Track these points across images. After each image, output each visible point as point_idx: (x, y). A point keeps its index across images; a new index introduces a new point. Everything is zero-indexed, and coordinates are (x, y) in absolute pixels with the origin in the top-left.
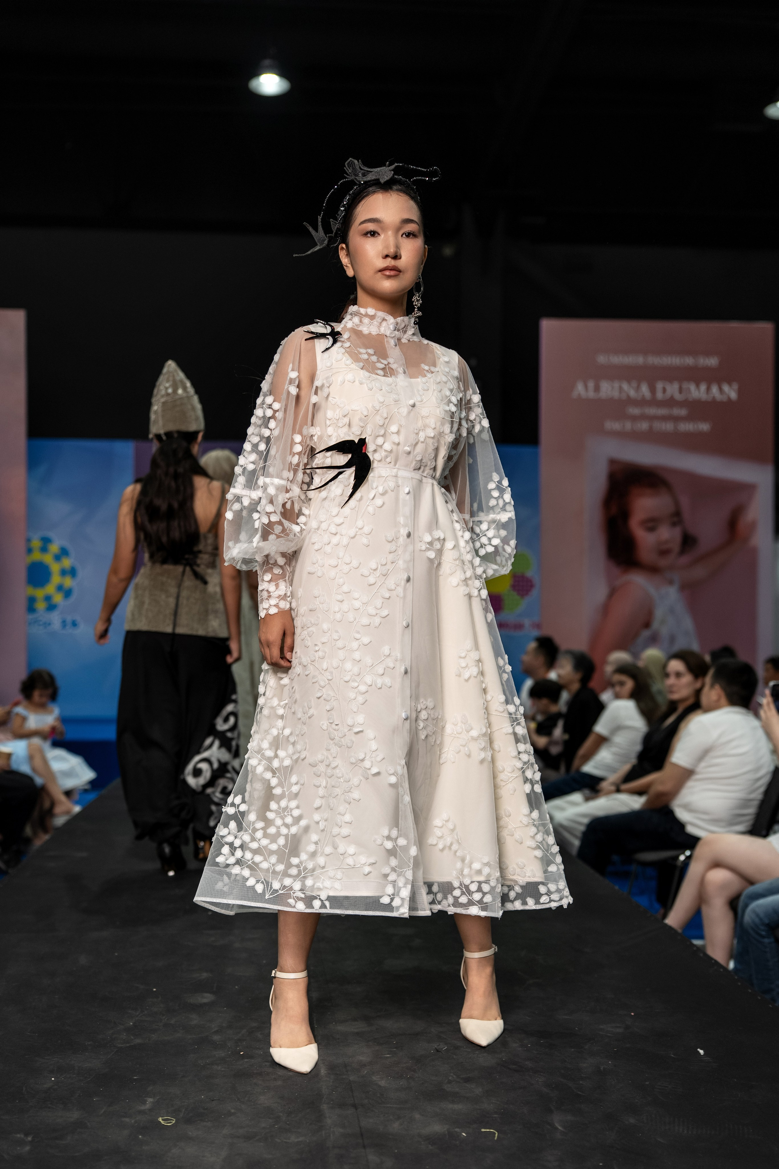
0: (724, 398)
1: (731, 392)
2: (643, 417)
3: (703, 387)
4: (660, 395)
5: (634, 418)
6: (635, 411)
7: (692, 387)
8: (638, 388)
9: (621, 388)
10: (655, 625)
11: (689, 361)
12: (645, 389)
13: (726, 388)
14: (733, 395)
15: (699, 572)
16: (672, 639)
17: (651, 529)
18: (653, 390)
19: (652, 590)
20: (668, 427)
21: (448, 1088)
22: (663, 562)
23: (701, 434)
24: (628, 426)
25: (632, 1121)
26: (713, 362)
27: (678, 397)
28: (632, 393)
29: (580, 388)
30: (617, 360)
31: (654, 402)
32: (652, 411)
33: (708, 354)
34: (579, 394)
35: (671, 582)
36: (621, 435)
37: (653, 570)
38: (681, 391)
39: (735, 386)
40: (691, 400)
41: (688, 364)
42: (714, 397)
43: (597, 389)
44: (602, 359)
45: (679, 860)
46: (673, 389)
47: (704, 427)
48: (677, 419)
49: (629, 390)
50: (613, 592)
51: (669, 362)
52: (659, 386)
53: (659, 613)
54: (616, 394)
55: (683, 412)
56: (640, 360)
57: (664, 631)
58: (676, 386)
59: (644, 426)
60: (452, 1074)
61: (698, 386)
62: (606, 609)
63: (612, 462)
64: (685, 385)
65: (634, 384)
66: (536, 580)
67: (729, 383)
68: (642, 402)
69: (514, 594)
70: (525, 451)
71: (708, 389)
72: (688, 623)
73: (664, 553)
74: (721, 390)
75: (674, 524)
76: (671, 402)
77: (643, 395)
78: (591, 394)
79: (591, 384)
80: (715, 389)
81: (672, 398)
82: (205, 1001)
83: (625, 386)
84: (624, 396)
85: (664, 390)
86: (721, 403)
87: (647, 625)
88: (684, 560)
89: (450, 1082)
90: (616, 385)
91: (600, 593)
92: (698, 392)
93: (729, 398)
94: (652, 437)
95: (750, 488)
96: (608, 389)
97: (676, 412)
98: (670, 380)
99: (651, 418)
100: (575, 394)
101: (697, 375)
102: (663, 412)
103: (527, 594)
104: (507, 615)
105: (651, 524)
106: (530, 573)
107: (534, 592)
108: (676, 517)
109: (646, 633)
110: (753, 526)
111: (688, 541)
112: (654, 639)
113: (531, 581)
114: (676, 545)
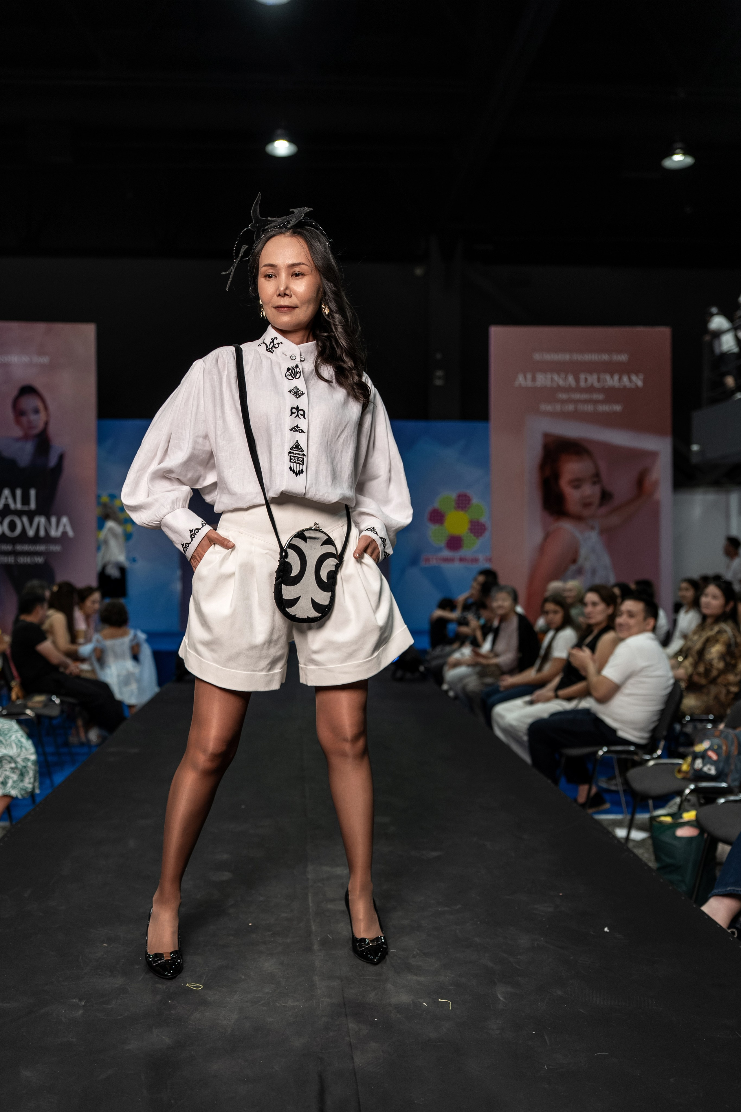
0: (632, 386)
1: (638, 381)
2: (570, 401)
3: (616, 377)
4: (582, 384)
5: (563, 402)
6: (563, 396)
7: (608, 377)
8: (566, 378)
9: (552, 378)
10: (581, 561)
11: (605, 357)
12: (571, 379)
13: (634, 378)
14: (640, 383)
15: (614, 520)
16: (594, 572)
17: (577, 487)
18: (577, 380)
19: (578, 534)
20: (589, 408)
21: (412, 961)
22: (586, 513)
23: (615, 413)
24: (558, 407)
25: (559, 993)
26: (623, 358)
27: (596, 385)
28: (561, 382)
29: (521, 378)
30: (549, 357)
31: (578, 389)
32: (577, 396)
33: (619, 352)
34: (520, 384)
35: (592, 528)
36: (553, 415)
37: (578, 518)
38: (599, 380)
39: (641, 376)
40: (607, 387)
41: (605, 360)
42: (625, 385)
43: (534, 379)
44: (537, 356)
45: (599, 755)
46: (593, 379)
47: (617, 408)
48: (596, 402)
49: (559, 380)
50: (547, 536)
51: (590, 359)
52: (582, 377)
53: (583, 552)
54: (548, 383)
55: (601, 397)
56: (567, 357)
57: (588, 566)
58: (595, 376)
59: (571, 407)
60: (416, 949)
61: (612, 377)
62: (542, 549)
63: (546, 435)
64: (602, 376)
65: (563, 375)
66: (488, 525)
67: (637, 374)
68: (568, 390)
69: (472, 535)
70: (479, 425)
71: (620, 379)
72: (606, 560)
73: (587, 505)
74: (630, 379)
75: (594, 483)
76: (591, 389)
77: (570, 384)
78: (529, 384)
79: (529, 376)
80: (625, 379)
81: (592, 386)
82: (225, 878)
83: (556, 377)
84: (555, 385)
85: (586, 380)
86: (631, 389)
87: (574, 561)
88: (603, 510)
89: (414, 956)
90: (549, 376)
91: (537, 536)
92: (612, 381)
93: (637, 386)
94: (577, 416)
95: (653, 455)
96: (543, 380)
97: (596, 396)
98: (591, 372)
99: (576, 402)
100: (517, 384)
101: (611, 368)
102: (585, 397)
103: (481, 535)
104: (466, 552)
105: (577, 483)
106: (483, 519)
107: (487, 534)
108: (596, 478)
109: (573, 568)
110: (656, 484)
111: (605, 496)
112: (580, 572)
113: (484, 525)
114: (596, 500)
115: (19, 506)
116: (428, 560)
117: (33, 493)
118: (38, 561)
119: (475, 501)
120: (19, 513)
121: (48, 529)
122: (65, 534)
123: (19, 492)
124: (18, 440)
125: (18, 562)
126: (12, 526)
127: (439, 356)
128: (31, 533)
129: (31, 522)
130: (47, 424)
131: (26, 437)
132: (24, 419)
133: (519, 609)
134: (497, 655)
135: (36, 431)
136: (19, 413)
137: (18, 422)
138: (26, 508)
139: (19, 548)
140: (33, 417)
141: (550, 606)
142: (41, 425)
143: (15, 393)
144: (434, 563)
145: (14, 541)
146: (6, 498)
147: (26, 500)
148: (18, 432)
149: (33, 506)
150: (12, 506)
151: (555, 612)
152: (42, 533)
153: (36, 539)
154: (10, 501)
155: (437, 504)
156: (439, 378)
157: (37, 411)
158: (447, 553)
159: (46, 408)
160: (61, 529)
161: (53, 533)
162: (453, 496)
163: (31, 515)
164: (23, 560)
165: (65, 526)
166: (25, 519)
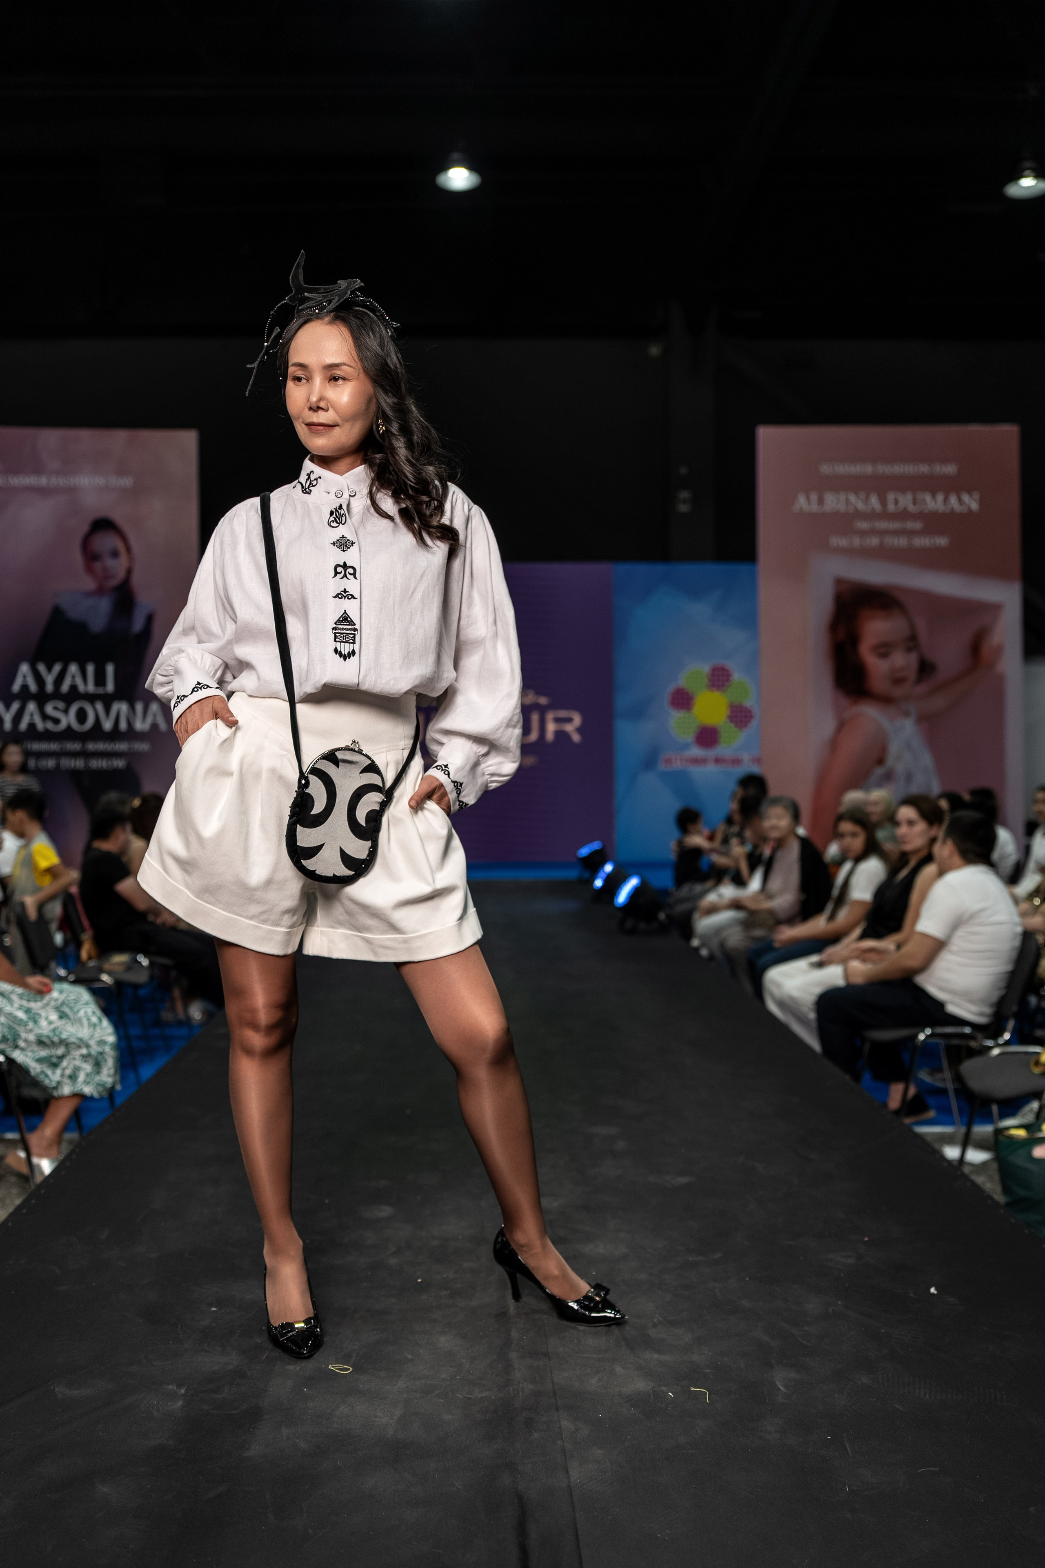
0: (964, 509)
1: (972, 503)
2: (873, 532)
3: (940, 497)
4: (891, 507)
5: (863, 533)
6: (863, 525)
7: (928, 498)
8: (867, 500)
9: (847, 500)
10: (890, 761)
11: (924, 469)
12: (874, 501)
13: (966, 498)
14: (974, 506)
15: (939, 702)
16: (909, 777)
17: (884, 656)
18: (883, 501)
19: (885, 723)
20: (901, 542)
21: (652, 1333)
22: (898, 692)
23: (939, 549)
24: (856, 541)
25: (866, 1380)
26: (950, 469)
27: (911, 508)
28: (860, 506)
29: (802, 500)
30: (843, 469)
31: (885, 515)
32: (883, 525)
33: (944, 461)
34: (801, 508)
35: (906, 714)
36: (849, 552)
37: (886, 700)
38: (915, 502)
39: (977, 496)
40: (926, 511)
41: (923, 472)
42: (952, 508)
43: (821, 501)
44: (826, 469)
45: (919, 1040)
46: (906, 501)
47: (942, 541)
48: (911, 533)
49: (857, 502)
50: (841, 726)
51: (902, 471)
52: (891, 497)
53: (894, 748)
54: (842, 507)
55: (918, 525)
56: (868, 469)
57: (900, 768)
58: (909, 497)
59: (874, 541)
60: (657, 1316)
61: (934, 496)
62: (834, 744)
63: (839, 582)
64: (920, 496)
65: (862, 495)
66: (756, 711)
67: (970, 492)
68: (871, 516)
69: (732, 725)
70: (743, 568)
71: (946, 499)
72: (927, 759)
73: (898, 681)
74: (960, 500)
75: (909, 650)
76: (903, 515)
77: (873, 508)
78: (814, 507)
79: (814, 497)
80: (953, 500)
81: (905, 510)
82: (383, 1214)
83: (852, 498)
84: (851, 510)
85: (896, 502)
86: (961, 515)
87: (881, 761)
88: (922, 689)
89: (655, 1326)
90: (842, 496)
91: (827, 726)
92: (934, 503)
93: (970, 510)
94: (883, 554)
95: (995, 609)
96: (833, 502)
97: (910, 525)
98: (903, 490)
99: (882, 533)
100: (796, 508)
101: (933, 484)
102: (895, 526)
103: (745, 726)
104: (724, 749)
105: (884, 650)
106: (749, 702)
107: (754, 723)
108: (912, 642)
109: (879, 771)
110: (998, 651)
111: (925, 668)
112: (888, 778)
113: (750, 712)
114: (912, 673)
115: (91, 688)
116: (669, 761)
117: (110, 669)
118: (118, 765)
119: (737, 676)
120: (91, 698)
121: (131, 721)
122: (154, 726)
123: (90, 669)
124: (89, 594)
125: (89, 766)
126: (81, 716)
127: (683, 470)
128: (108, 725)
129: (108, 710)
130: (129, 572)
131: (100, 591)
132: (98, 566)
133: (801, 831)
134: (770, 897)
135: (114, 582)
136: (91, 557)
137: (89, 569)
138: (100, 691)
139: (91, 746)
140: (110, 562)
141: (846, 827)
142: (121, 574)
143: (85, 528)
144: (677, 765)
145: (84, 737)
146: (73, 677)
147: (100, 680)
148: (90, 584)
149: (110, 687)
150: (81, 688)
151: (854, 835)
152: (123, 726)
153: (115, 735)
154: (79, 681)
155: (683, 681)
156: (684, 502)
157: (115, 554)
158: (696, 751)
159: (128, 549)
160: (149, 720)
161: (140, 725)
162: (705, 669)
163: (108, 701)
164: (97, 764)
165: (155, 716)
166: (99, 706)
